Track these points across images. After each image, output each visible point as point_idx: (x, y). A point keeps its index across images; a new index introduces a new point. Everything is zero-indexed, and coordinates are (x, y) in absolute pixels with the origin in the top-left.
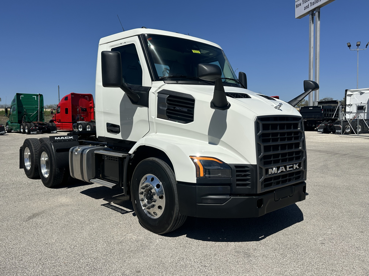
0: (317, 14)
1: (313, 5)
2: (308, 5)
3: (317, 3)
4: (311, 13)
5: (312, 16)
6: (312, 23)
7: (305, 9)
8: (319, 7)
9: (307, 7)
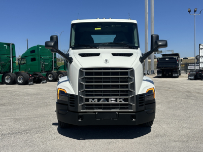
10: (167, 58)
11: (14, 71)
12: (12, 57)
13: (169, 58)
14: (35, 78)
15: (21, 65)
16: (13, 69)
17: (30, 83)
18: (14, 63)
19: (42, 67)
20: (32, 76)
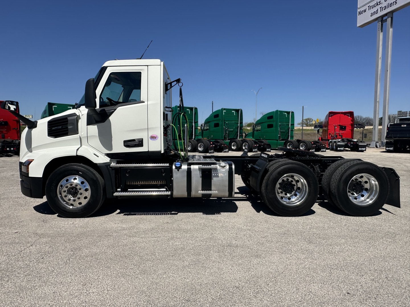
0: (389, 20)
1: (384, 9)
2: (377, 10)
3: (390, 6)
4: (380, 19)
5: (381, 23)
6: (381, 30)
7: (372, 15)
8: (392, 12)
9: (376, 12)
10: (404, 124)
11: (196, 138)
12: (195, 123)
13: (407, 124)
14: (216, 146)
15: (204, 132)
16: (195, 136)
17: (210, 151)
18: (196, 128)
19: (226, 133)
20: (213, 144)
